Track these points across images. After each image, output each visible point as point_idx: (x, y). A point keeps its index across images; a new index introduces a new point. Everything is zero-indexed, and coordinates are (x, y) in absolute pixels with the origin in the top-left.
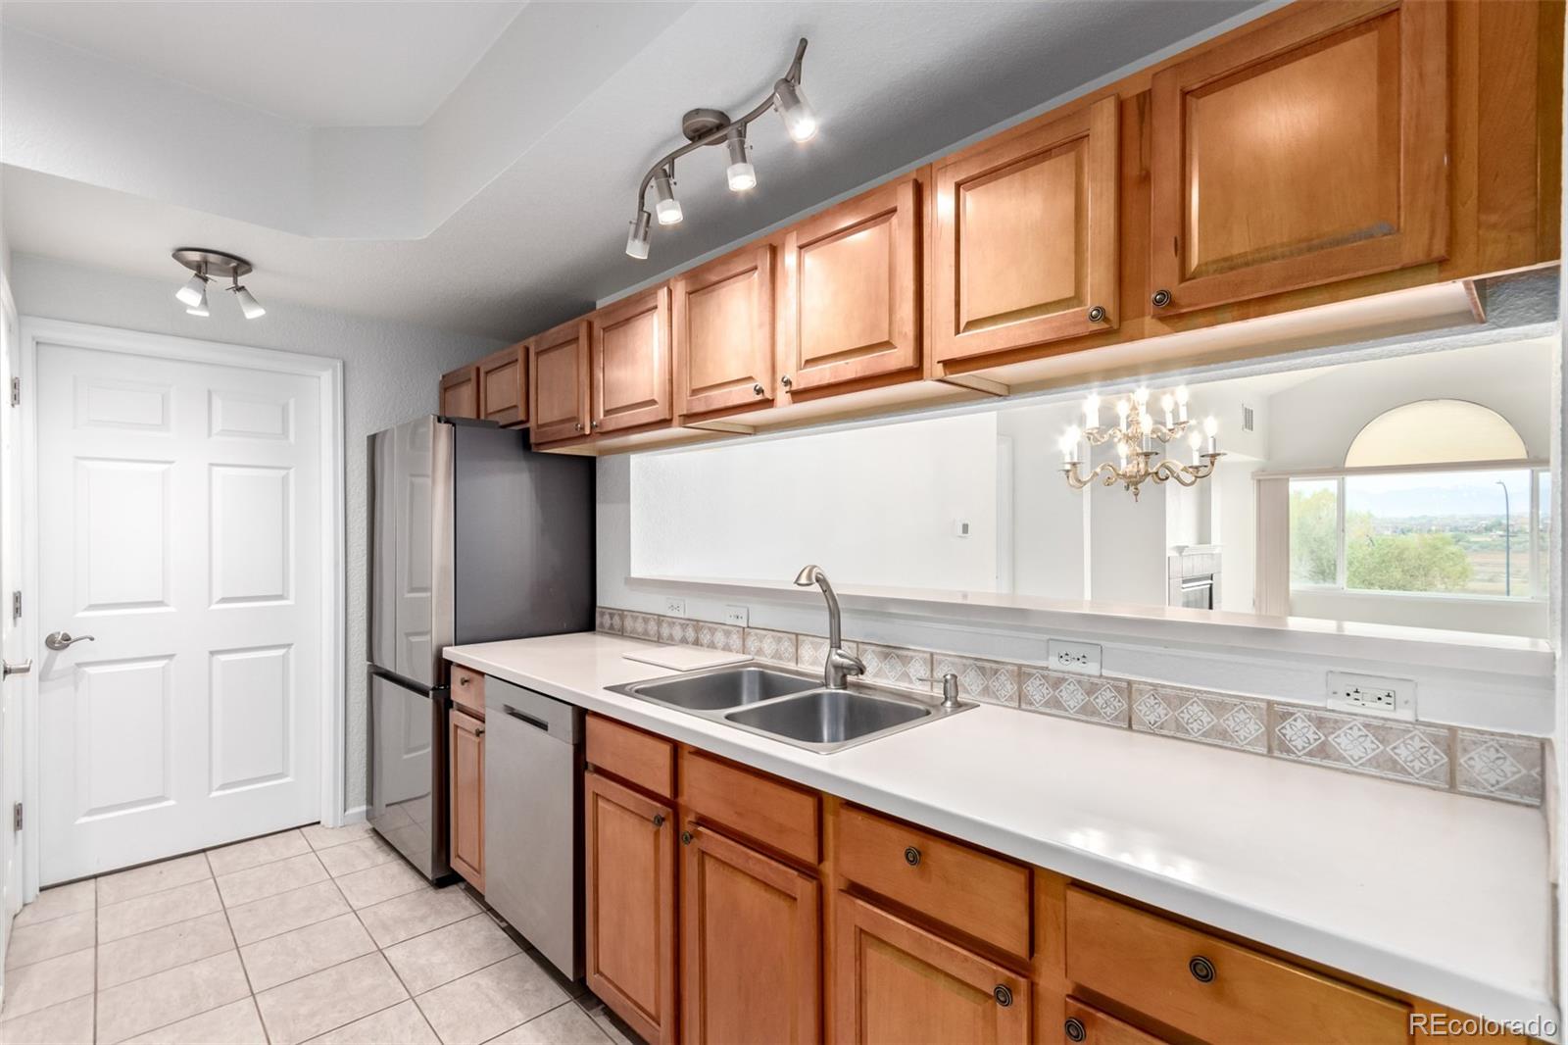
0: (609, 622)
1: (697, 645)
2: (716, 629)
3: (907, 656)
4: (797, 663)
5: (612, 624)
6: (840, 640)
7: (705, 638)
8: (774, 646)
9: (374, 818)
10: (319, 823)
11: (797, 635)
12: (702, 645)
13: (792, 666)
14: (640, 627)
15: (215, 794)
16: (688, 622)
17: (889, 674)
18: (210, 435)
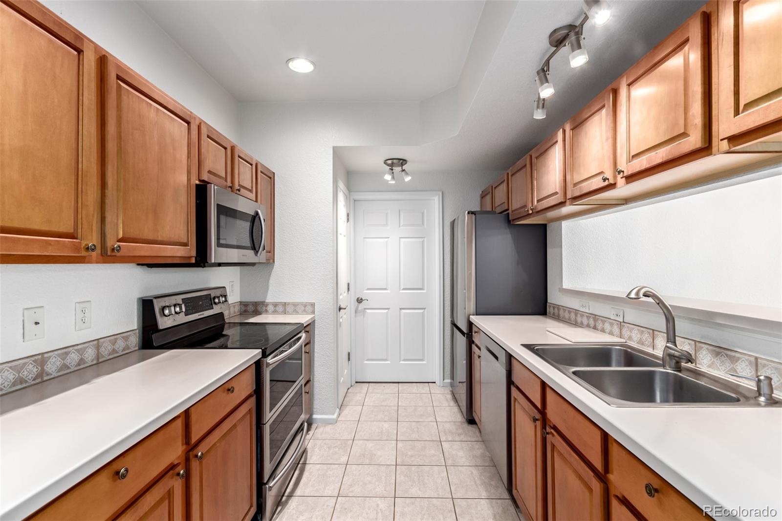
0: (553, 311)
1: (595, 329)
2: (606, 321)
3: (734, 357)
4: (653, 349)
5: (554, 313)
6: (675, 336)
7: (600, 325)
8: (639, 336)
9: (454, 386)
10: (435, 383)
11: (653, 330)
12: (597, 330)
13: (650, 350)
14: (567, 315)
15: (401, 362)
16: (591, 315)
17: (720, 367)
18: (400, 227)
